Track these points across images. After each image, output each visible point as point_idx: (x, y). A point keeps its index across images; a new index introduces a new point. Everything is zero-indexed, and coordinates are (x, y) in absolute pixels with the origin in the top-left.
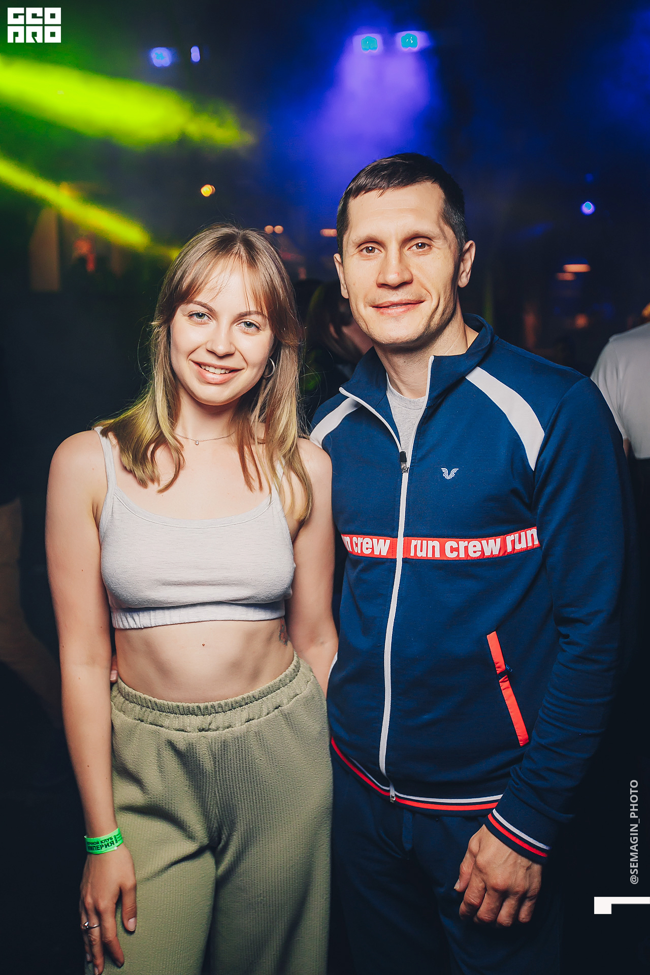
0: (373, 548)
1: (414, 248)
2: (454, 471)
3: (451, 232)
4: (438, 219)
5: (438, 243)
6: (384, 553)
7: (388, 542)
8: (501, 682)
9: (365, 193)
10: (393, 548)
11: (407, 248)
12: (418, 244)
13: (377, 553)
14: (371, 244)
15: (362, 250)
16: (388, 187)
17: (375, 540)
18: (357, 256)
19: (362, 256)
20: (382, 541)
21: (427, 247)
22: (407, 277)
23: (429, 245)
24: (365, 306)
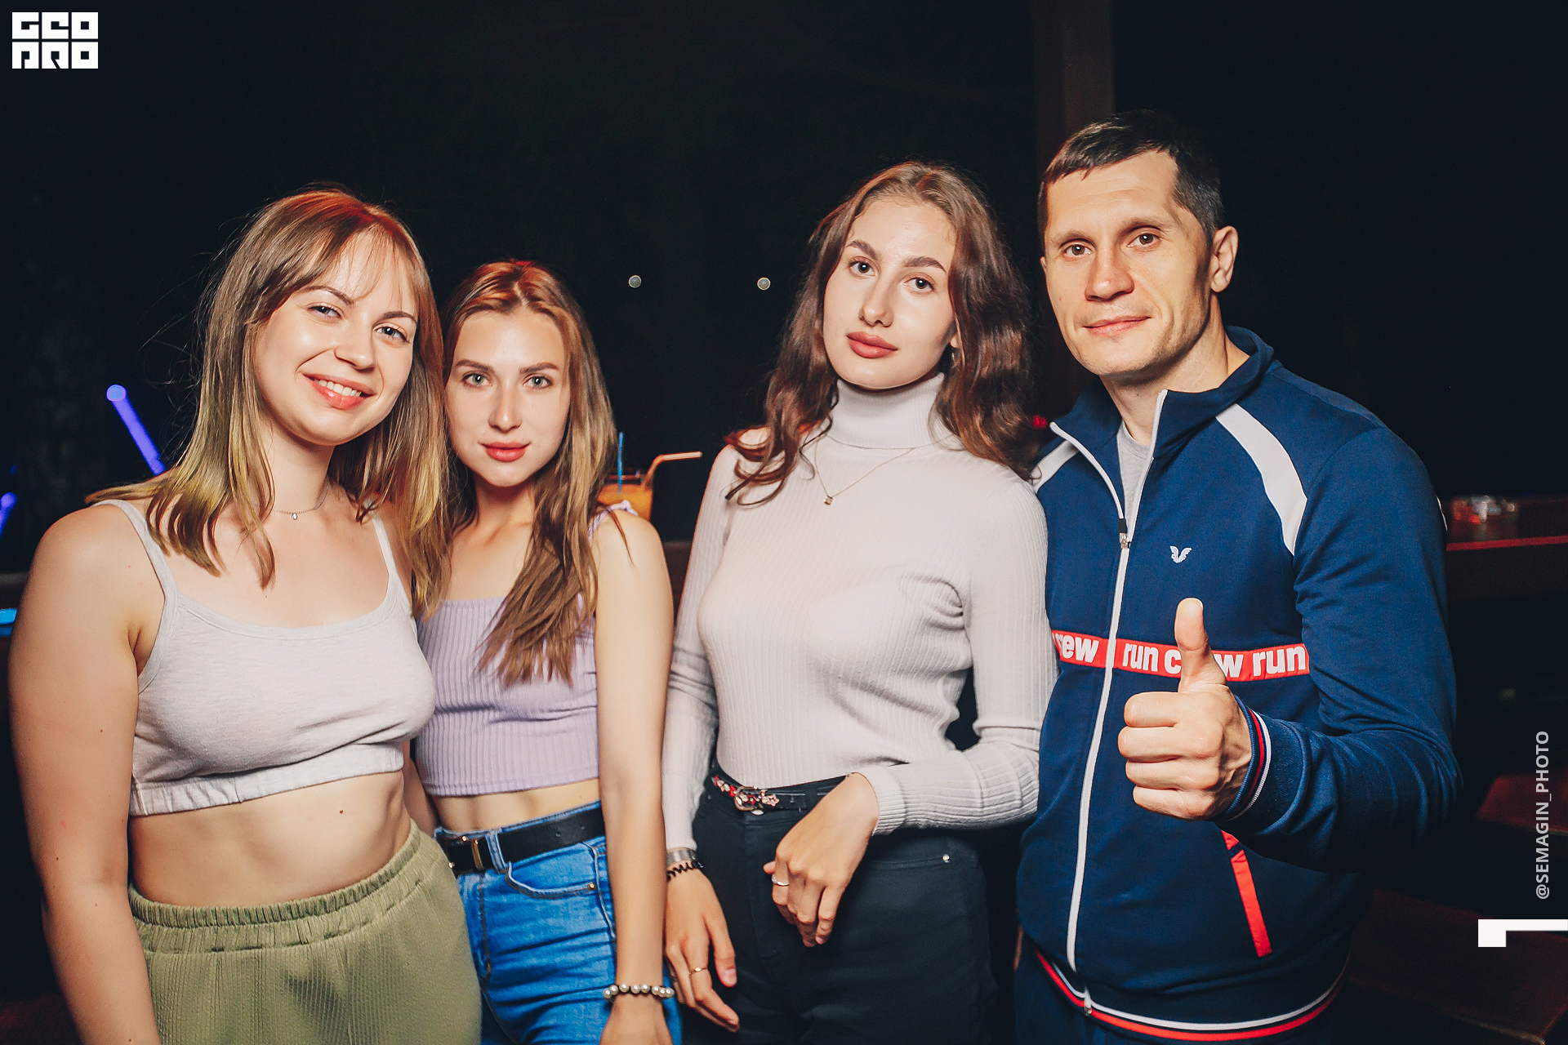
0: (1074, 651)
1: (1138, 242)
2: (1187, 551)
3: (1190, 215)
4: (1168, 201)
5: (1172, 235)
6: (1090, 659)
7: (1096, 643)
8: (1236, 861)
9: (1065, 176)
10: (1101, 653)
11: (1125, 244)
12: (1143, 235)
13: (1079, 658)
14: (1078, 243)
15: (1065, 251)
16: (1095, 165)
17: (1078, 640)
18: (1060, 261)
19: (1067, 260)
20: (1087, 641)
21: (1155, 240)
22: (1123, 285)
23: (1158, 237)
24: (1076, 328)
